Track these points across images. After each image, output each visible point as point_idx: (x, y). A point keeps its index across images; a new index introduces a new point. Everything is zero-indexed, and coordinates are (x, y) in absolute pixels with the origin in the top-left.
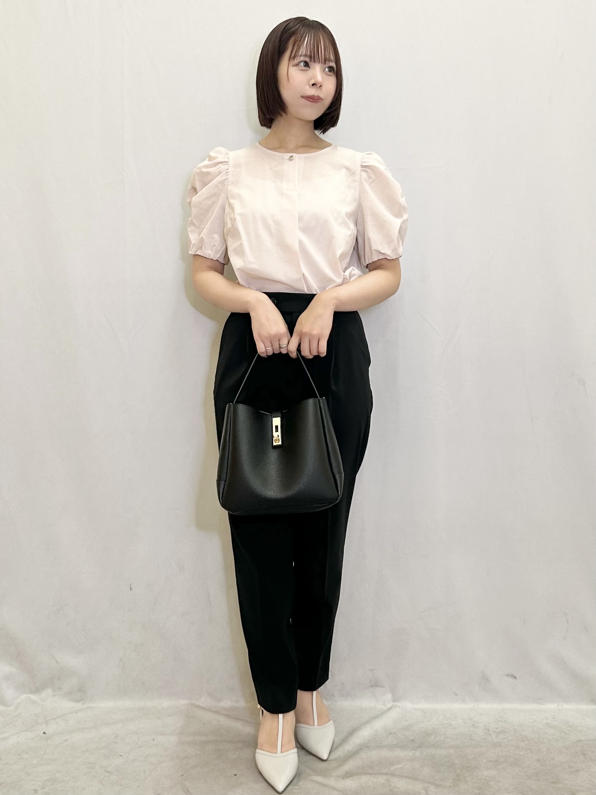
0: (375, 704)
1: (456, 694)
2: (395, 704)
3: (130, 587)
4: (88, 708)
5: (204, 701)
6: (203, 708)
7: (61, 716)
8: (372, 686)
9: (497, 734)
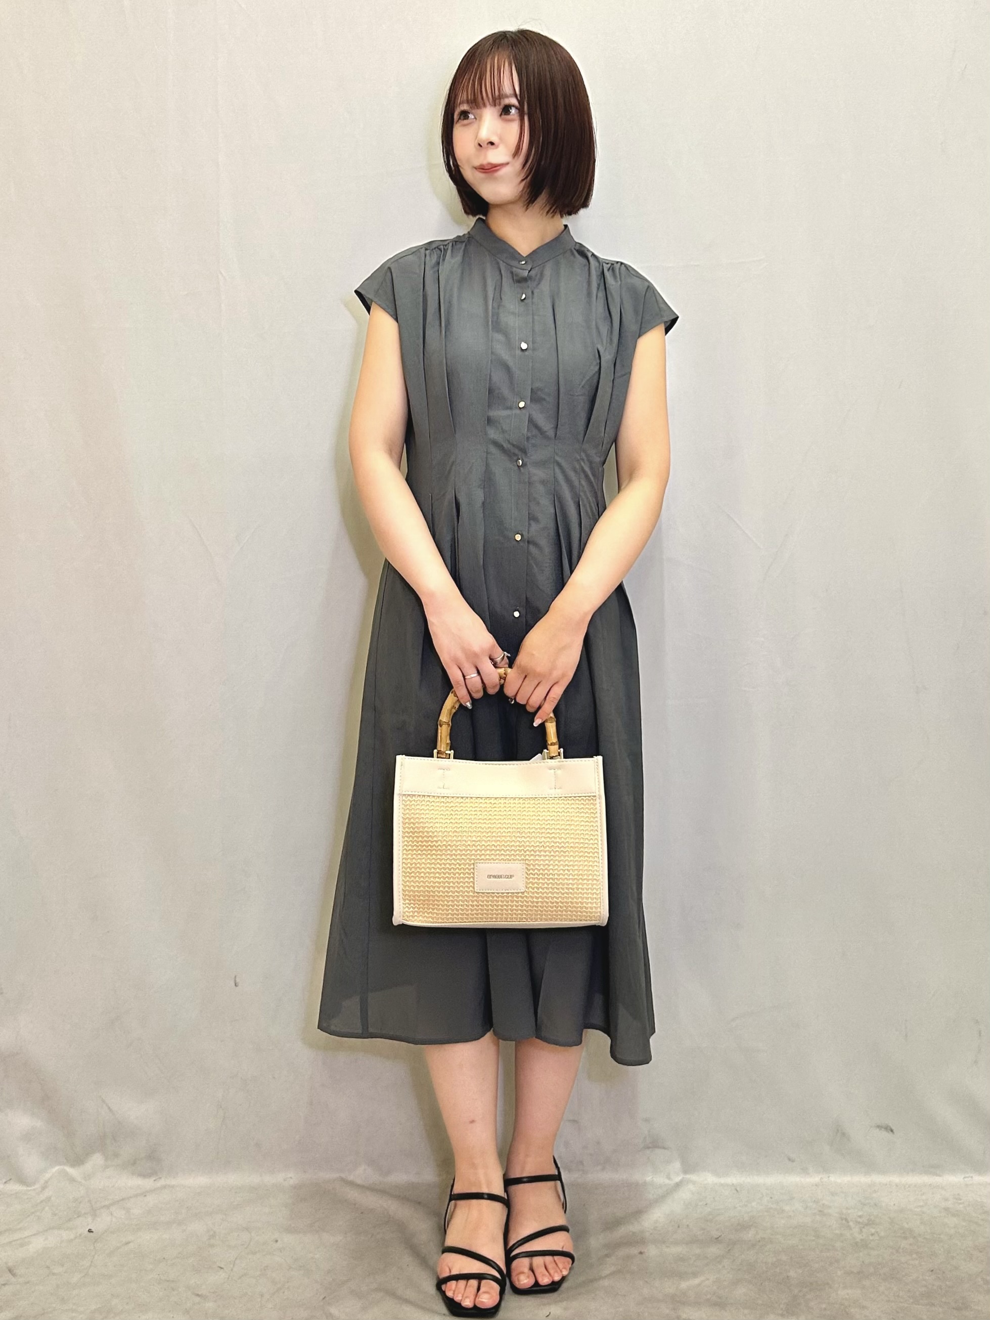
0: (652, 1178)
1: (789, 1159)
2: (688, 1176)
3: (235, 981)
4: (164, 1187)
5: (362, 1173)
6: (358, 1186)
7: (118, 1201)
8: (649, 1148)
9: (862, 1226)
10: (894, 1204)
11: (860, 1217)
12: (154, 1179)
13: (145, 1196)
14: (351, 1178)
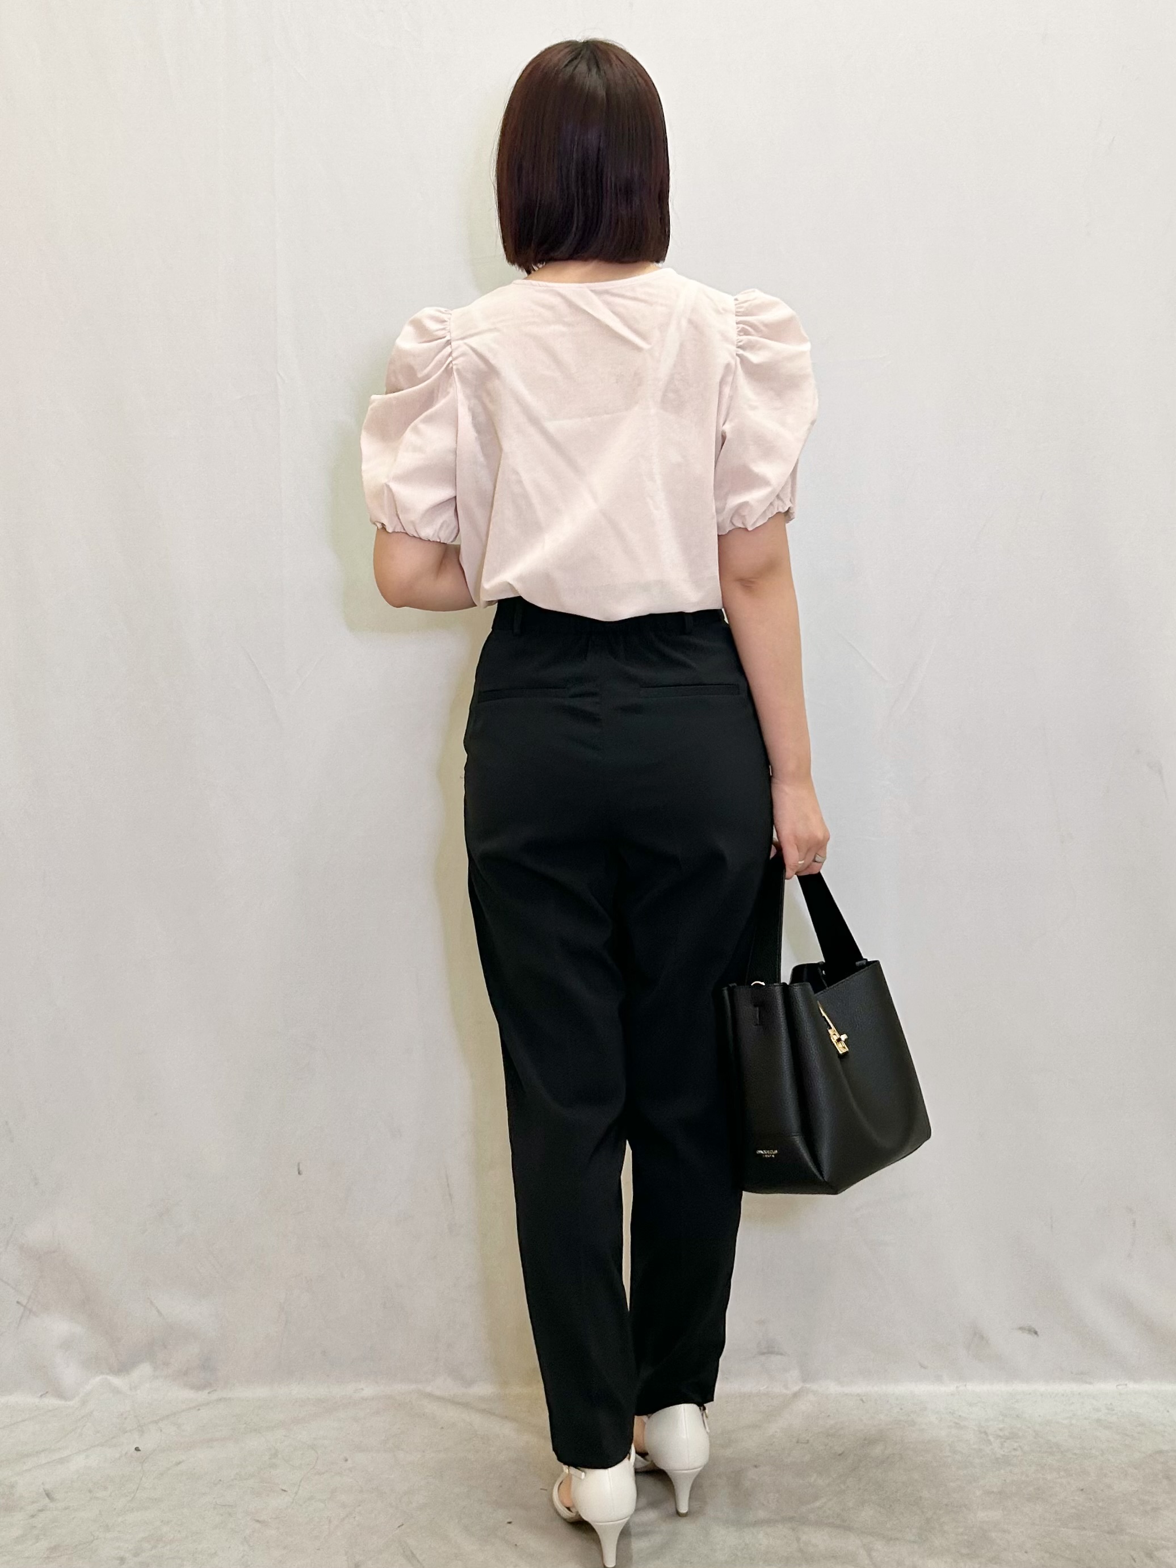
0: (767, 1387)
1: (922, 1367)
2: (808, 1386)
3: (299, 1169)
4: (220, 1400)
5: (441, 1385)
6: (437, 1398)
7: (168, 1416)
8: (763, 1354)
9: (1003, 1440)
10: (1039, 1416)
11: (1001, 1430)
12: (208, 1391)
13: (199, 1410)
14: (429, 1389)
